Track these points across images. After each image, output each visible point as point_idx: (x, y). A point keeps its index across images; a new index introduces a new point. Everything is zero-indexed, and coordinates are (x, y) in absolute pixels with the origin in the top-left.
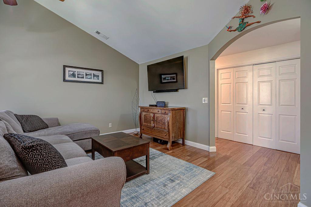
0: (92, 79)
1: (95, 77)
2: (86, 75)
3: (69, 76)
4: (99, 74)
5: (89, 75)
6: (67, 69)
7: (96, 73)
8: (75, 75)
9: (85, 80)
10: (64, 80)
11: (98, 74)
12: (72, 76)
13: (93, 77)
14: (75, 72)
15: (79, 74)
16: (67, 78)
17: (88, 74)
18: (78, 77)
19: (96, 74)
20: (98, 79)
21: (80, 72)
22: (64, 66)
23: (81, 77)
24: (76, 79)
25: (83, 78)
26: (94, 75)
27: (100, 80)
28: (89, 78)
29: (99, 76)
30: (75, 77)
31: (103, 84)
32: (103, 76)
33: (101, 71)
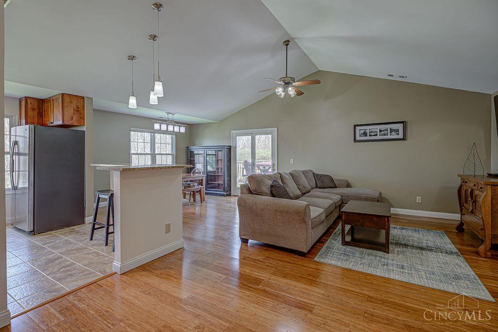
0: (387, 135)
1: (393, 133)
2: (381, 131)
3: (360, 136)
4: (400, 127)
5: (384, 130)
6: (358, 128)
7: (394, 126)
8: (367, 133)
9: (378, 137)
10: (355, 140)
11: (397, 128)
12: (363, 135)
13: (391, 132)
14: (367, 129)
15: (371, 132)
16: (358, 138)
17: (382, 129)
18: (370, 135)
19: (394, 128)
20: (398, 134)
21: (373, 129)
22: (354, 125)
24: (368, 138)
25: (376, 135)
26: (391, 130)
27: (401, 136)
28: (385, 135)
29: (398, 130)
30: (366, 136)
31: (406, 140)
32: (405, 129)
33: (402, 122)
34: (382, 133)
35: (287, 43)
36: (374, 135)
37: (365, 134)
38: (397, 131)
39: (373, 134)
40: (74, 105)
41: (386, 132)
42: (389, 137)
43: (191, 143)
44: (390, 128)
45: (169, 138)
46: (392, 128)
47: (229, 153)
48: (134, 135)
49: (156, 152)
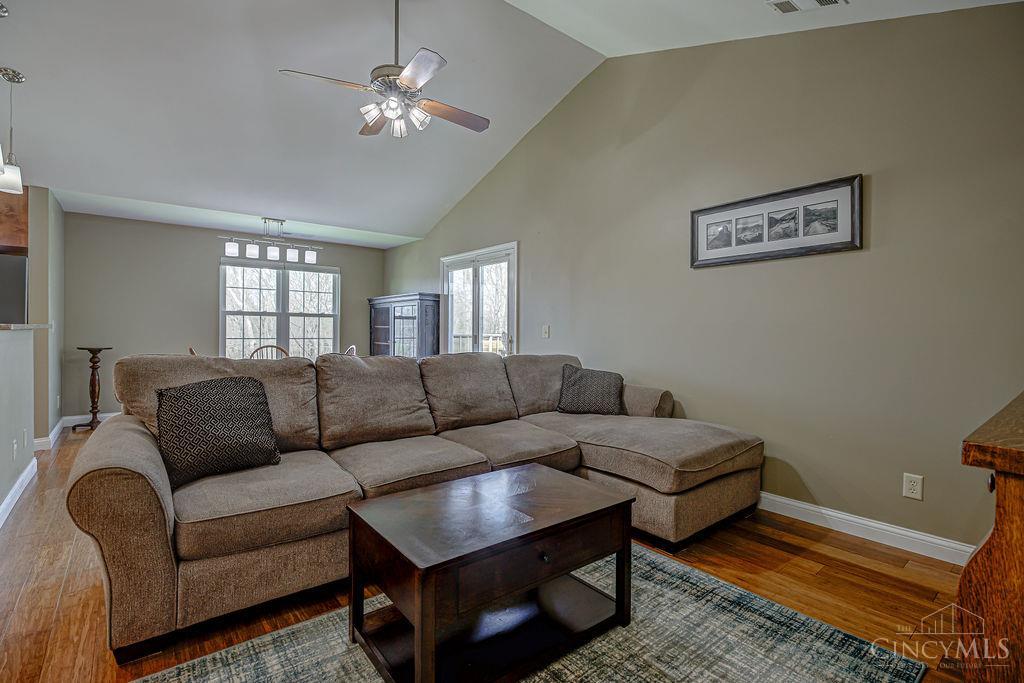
0: (797, 235)
1: (816, 225)
2: (773, 222)
3: (710, 246)
4: (841, 199)
5: (782, 220)
6: (703, 220)
7: (819, 201)
8: (729, 235)
9: (766, 247)
10: (695, 262)
11: (829, 206)
12: (717, 242)
13: (807, 224)
14: (730, 222)
15: (744, 229)
16: (705, 254)
17: (778, 216)
18: (740, 242)
19: (819, 207)
20: (834, 228)
21: (749, 220)
22: (693, 213)
23: (749, 237)
24: (735, 251)
25: (759, 239)
26: (811, 216)
27: (843, 234)
28: (786, 235)
29: (834, 212)
30: (729, 244)
31: (861, 247)
32: (857, 207)
33: (848, 181)
34: (778, 228)
36: (754, 240)
37: (725, 240)
38: (829, 218)
39: (749, 235)
41: (792, 224)
42: (801, 241)
43: (385, 291)
44: (805, 209)
45: (328, 281)
46: (811, 208)
47: (435, 309)
48: (233, 275)
49: (291, 311)
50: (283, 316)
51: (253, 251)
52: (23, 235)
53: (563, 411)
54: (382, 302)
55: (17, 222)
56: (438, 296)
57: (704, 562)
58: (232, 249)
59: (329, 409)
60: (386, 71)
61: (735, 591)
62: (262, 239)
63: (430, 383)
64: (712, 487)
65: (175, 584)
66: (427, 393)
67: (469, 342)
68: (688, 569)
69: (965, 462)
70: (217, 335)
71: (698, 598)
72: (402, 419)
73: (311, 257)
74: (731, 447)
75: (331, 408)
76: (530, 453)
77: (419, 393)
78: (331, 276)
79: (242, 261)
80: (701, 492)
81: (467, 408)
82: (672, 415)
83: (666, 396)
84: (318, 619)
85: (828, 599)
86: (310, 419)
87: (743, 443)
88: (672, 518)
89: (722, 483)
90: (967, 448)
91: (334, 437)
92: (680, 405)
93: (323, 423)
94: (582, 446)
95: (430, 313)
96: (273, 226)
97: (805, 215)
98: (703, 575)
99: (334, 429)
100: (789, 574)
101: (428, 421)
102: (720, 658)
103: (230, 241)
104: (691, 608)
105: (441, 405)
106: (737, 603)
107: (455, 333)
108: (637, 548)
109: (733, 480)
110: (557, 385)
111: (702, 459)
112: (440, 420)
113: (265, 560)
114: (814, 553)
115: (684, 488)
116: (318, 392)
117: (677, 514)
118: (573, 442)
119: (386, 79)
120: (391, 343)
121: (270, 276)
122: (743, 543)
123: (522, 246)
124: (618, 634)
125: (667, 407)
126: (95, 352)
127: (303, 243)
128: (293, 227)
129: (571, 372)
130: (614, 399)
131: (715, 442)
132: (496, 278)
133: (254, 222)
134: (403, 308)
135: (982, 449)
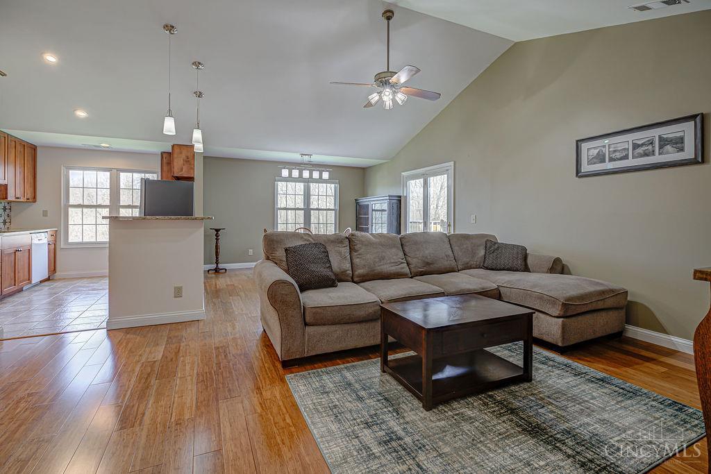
0: (654, 154)
1: (669, 148)
2: (636, 146)
3: (590, 163)
4: (687, 130)
5: (643, 144)
6: (585, 146)
7: (670, 132)
8: (604, 155)
9: (631, 163)
10: (579, 173)
11: (678, 135)
12: (595, 160)
13: (661, 147)
14: (604, 146)
15: (615, 151)
16: (586, 168)
17: (640, 142)
18: (611, 160)
19: (670, 136)
20: (682, 150)
21: (619, 145)
22: (577, 141)
23: (618, 157)
24: (609, 166)
25: (626, 157)
26: (664, 142)
27: (688, 153)
28: (646, 154)
29: (682, 139)
30: (603, 161)
31: (703, 161)
32: (699, 135)
33: (693, 117)
34: (640, 150)
35: (388, 14)
36: (621, 159)
37: (601, 158)
38: (679, 143)
39: (618, 155)
40: (183, 156)
41: (650, 147)
42: (657, 159)
43: (365, 195)
44: (660, 137)
45: (331, 188)
46: (665, 136)
47: (398, 206)
48: (281, 186)
49: (311, 207)
50: (307, 211)
51: (295, 173)
52: (192, 171)
53: (487, 268)
54: (364, 201)
55: (190, 164)
56: (400, 197)
57: (583, 360)
58: (285, 173)
59: (356, 261)
60: (383, 75)
61: (601, 375)
62: (300, 166)
63: (407, 249)
64: (589, 316)
65: (304, 335)
66: (405, 254)
67: (422, 226)
68: (570, 362)
69: (694, 279)
70: (274, 222)
71: (575, 375)
72: (393, 268)
73: (326, 175)
74: (603, 292)
75: (358, 260)
76: (469, 290)
77: (401, 254)
78: (333, 185)
79: (290, 179)
80: (580, 318)
81: (428, 264)
82: (562, 272)
83: (557, 261)
84: (363, 362)
85: (667, 385)
86: (347, 266)
87: (612, 291)
88: (560, 332)
89: (595, 314)
90: (696, 272)
91: (359, 276)
92: (568, 267)
93: (354, 269)
94: (501, 289)
95: (395, 206)
96: (306, 158)
97: (660, 141)
98: (580, 365)
99: (359, 271)
100: (641, 371)
101: (407, 270)
102: (587, 401)
103: (284, 168)
104: (570, 379)
105: (414, 261)
106: (602, 380)
107: (411, 220)
108: (536, 349)
109: (604, 314)
110: (482, 253)
111: (581, 297)
112: (413, 270)
113: (338, 331)
114: (661, 362)
115: (568, 314)
116: (350, 252)
117: (563, 328)
118: (495, 286)
119: (383, 80)
120: (370, 226)
121: (300, 187)
122: (611, 353)
123: (457, 165)
124: (526, 385)
125: (558, 267)
126: (217, 231)
127: (321, 167)
128: (316, 158)
129: (491, 245)
130: (521, 261)
131: (591, 289)
132: (439, 185)
133: (296, 157)
134: (378, 204)
135: (701, 272)
